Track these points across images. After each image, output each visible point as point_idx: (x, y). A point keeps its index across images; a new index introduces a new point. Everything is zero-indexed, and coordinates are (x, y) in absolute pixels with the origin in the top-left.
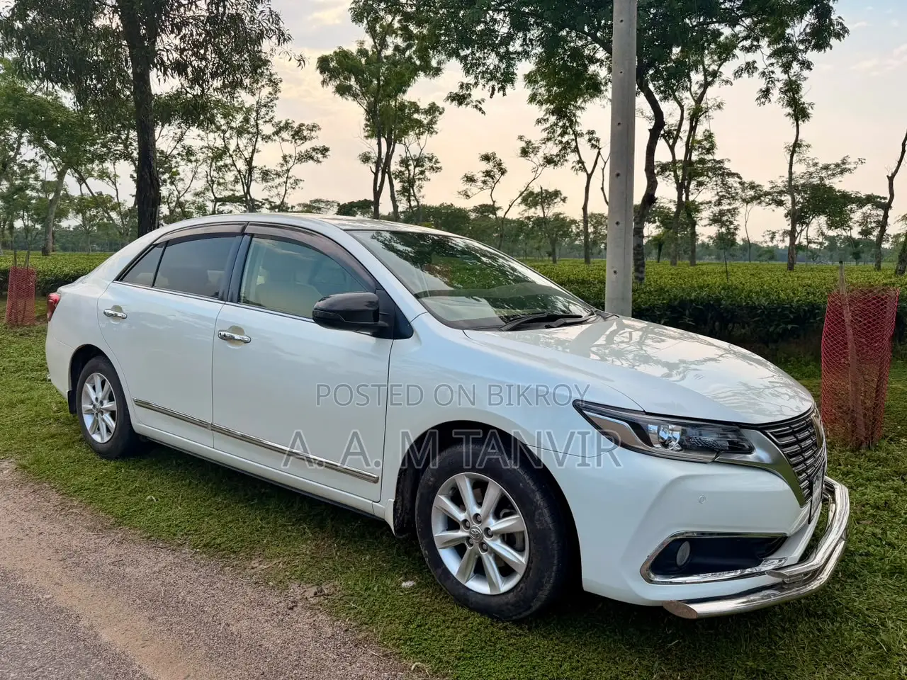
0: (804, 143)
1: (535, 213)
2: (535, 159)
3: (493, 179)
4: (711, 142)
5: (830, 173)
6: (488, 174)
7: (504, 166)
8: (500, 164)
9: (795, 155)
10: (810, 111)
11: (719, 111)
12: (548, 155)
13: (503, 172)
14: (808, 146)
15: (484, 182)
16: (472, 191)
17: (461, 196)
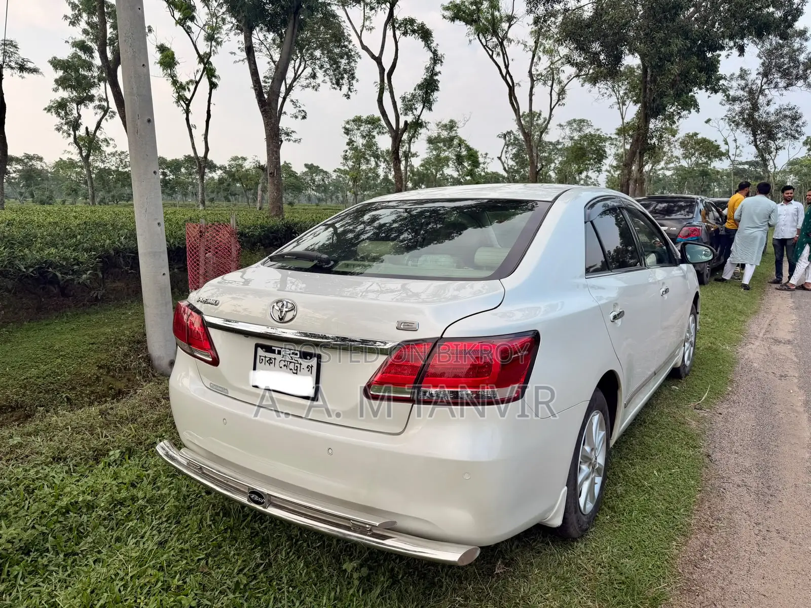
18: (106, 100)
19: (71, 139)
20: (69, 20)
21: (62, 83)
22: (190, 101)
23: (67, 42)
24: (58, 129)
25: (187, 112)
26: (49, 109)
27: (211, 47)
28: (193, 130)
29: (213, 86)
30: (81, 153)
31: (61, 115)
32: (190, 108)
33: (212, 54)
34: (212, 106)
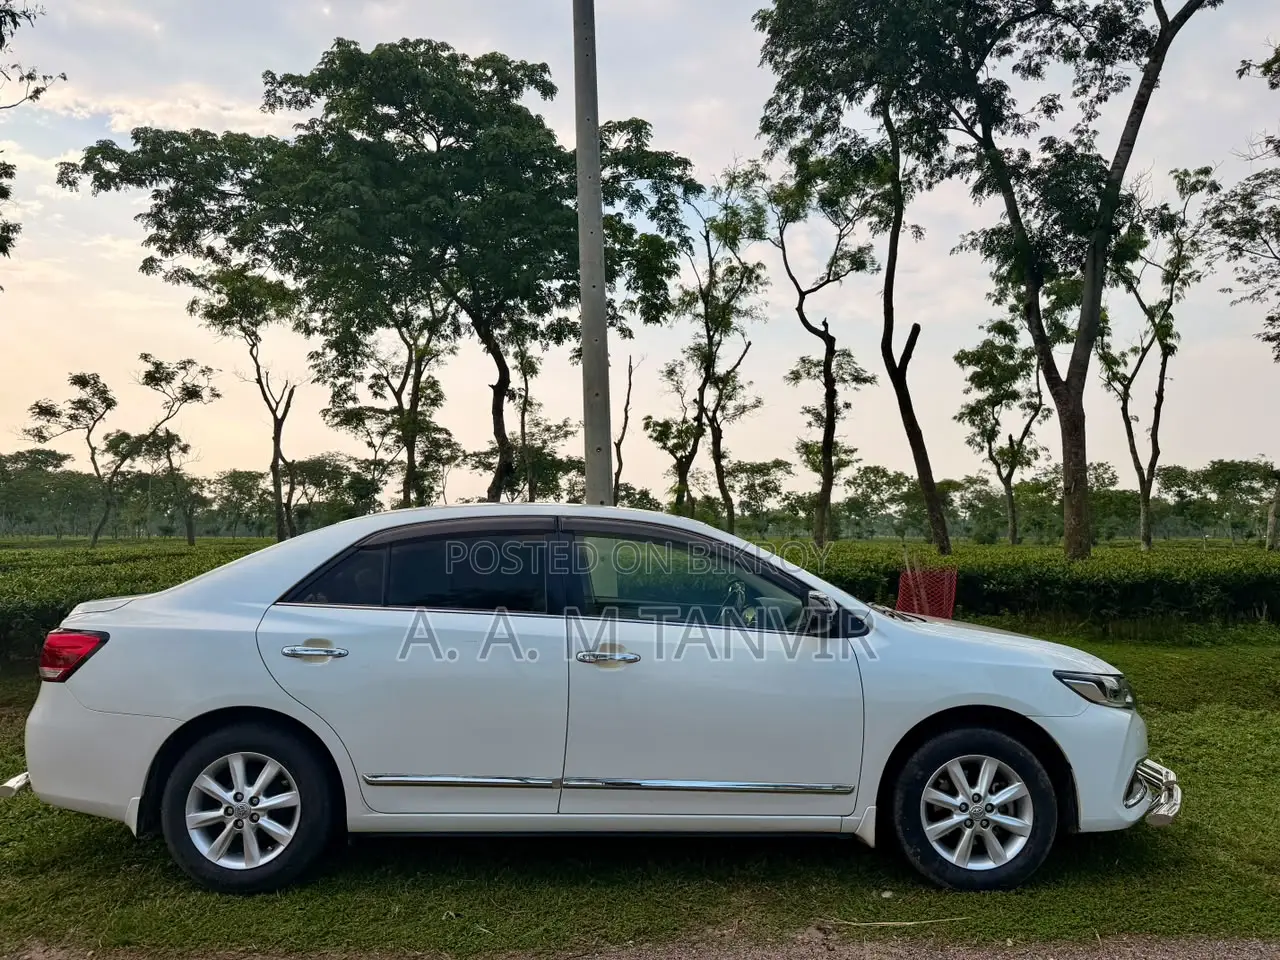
0: (534, 402)
1: (131, 467)
2: (168, 389)
3: (91, 413)
4: (437, 391)
5: (552, 435)
6: (81, 404)
7: (111, 395)
8: (105, 392)
9: (526, 414)
10: (538, 366)
11: (452, 356)
12: (189, 385)
13: (110, 404)
14: (540, 405)
15: (73, 418)
16: (51, 430)
17: (29, 437)
18: (1039, 394)
19: (986, 452)
20: (994, 299)
21: (978, 381)
22: (1131, 380)
23: (981, 327)
24: (970, 442)
25: (1125, 397)
26: (960, 418)
27: (1172, 290)
28: (1133, 423)
29: (1168, 351)
30: (999, 473)
31: (976, 423)
32: (1130, 391)
33: (1174, 301)
34: (1166, 382)
